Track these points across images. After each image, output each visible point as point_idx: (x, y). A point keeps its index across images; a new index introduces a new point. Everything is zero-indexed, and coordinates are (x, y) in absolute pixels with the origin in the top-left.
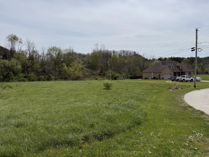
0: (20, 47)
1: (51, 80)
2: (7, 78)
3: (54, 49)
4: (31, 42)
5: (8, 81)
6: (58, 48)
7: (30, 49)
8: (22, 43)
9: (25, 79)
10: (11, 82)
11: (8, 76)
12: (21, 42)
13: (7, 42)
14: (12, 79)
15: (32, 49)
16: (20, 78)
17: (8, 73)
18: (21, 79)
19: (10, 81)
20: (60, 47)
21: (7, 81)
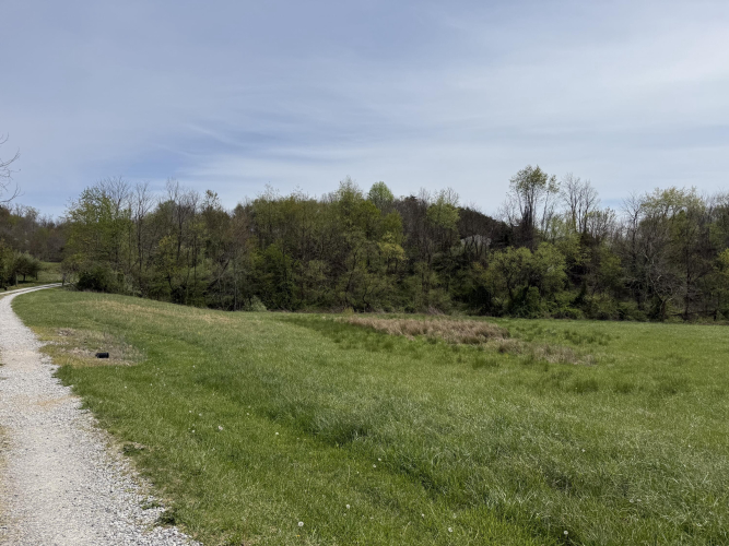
0: (550, 204)
1: (667, 318)
2: (522, 305)
3: (669, 198)
4: (582, 184)
5: (526, 313)
6: (686, 195)
7: (577, 210)
8: (555, 191)
9: (575, 310)
10: (535, 317)
11: (524, 298)
12: (552, 189)
13: (512, 194)
14: (537, 309)
15: (584, 207)
16: (559, 306)
17: (526, 289)
18: (562, 310)
19: (533, 314)
20: (694, 190)
21: (522, 316)
